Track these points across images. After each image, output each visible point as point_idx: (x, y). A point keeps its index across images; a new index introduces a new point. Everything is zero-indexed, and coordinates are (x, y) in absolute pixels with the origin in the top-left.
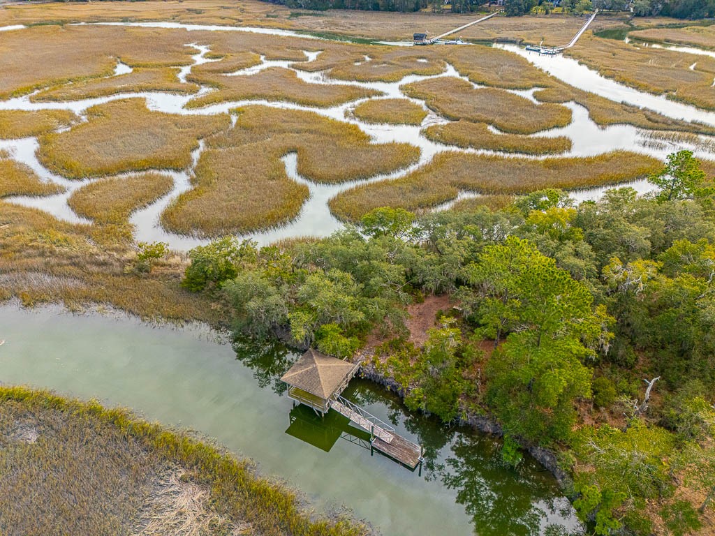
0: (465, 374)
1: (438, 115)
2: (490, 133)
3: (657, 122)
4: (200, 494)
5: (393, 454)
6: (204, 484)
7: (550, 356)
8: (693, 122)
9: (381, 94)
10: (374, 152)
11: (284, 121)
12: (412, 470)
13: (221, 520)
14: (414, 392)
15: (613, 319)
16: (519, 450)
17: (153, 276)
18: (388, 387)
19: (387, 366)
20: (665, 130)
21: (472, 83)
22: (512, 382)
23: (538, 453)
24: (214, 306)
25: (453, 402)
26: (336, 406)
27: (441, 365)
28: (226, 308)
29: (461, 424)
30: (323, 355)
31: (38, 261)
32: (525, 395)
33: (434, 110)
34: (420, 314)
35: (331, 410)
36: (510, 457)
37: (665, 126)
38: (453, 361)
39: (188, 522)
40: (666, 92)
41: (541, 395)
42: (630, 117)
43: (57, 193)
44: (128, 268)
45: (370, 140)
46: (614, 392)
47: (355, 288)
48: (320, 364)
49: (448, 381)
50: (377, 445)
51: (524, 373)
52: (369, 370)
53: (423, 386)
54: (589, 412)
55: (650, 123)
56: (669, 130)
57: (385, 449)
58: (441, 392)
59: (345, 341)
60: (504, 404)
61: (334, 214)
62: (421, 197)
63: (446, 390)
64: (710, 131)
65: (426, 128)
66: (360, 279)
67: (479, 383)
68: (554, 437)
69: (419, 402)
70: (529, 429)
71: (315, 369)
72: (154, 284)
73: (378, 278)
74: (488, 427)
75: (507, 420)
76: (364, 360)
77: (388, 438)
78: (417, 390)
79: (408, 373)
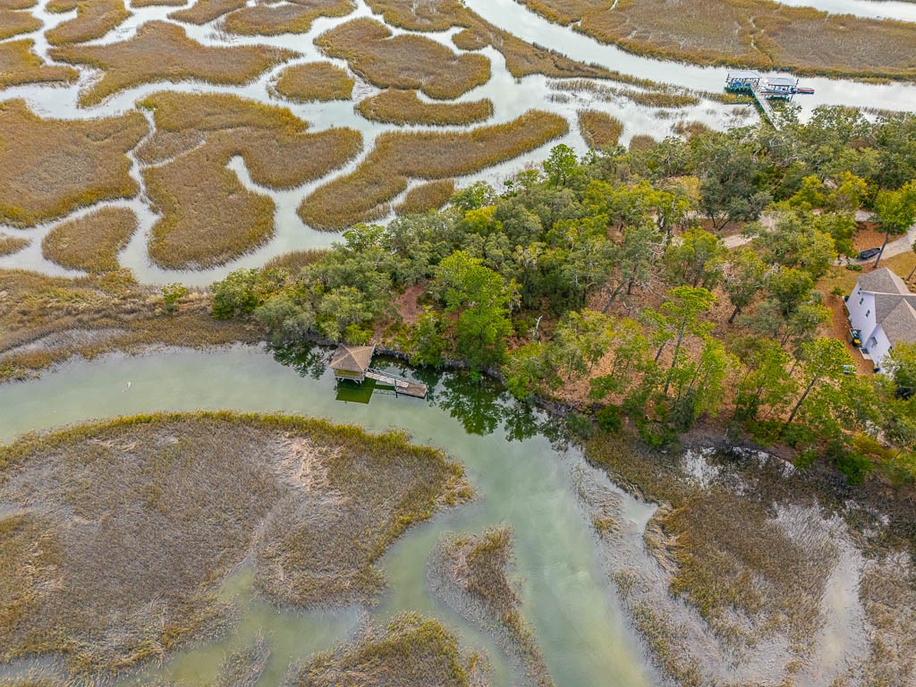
0: (443, 337)
1: (365, 82)
2: (420, 103)
3: (562, 69)
4: (305, 441)
5: (411, 393)
6: (304, 436)
7: (487, 319)
8: (592, 66)
9: (296, 55)
10: (318, 144)
11: (209, 114)
12: (423, 398)
13: (324, 449)
14: (414, 354)
15: (520, 286)
16: (480, 372)
17: (182, 313)
18: (397, 356)
19: (393, 343)
20: (570, 77)
21: (389, 27)
22: (470, 336)
23: (490, 371)
24: (248, 327)
25: (439, 355)
26: (368, 375)
27: (428, 335)
28: (258, 327)
29: (446, 367)
30: (351, 345)
31: (69, 320)
32: (478, 342)
33: (360, 76)
34: (405, 302)
35: (366, 378)
36: (475, 376)
37: (568, 73)
38: (434, 331)
39: (305, 455)
40: (572, 22)
41: (486, 340)
42: (541, 64)
43: (21, 247)
44: (158, 311)
45: (307, 127)
46: (527, 327)
47: (360, 295)
48: (352, 352)
49: (434, 344)
50: (400, 390)
51: (475, 330)
52: (382, 348)
53: (420, 350)
54: (515, 342)
55: (557, 71)
56: (572, 77)
57: (405, 391)
58: (431, 351)
59: (364, 334)
60: (468, 350)
61: (306, 222)
62: (375, 191)
63: (433, 349)
64: (604, 74)
65: (358, 103)
66: (361, 289)
67: (452, 340)
68: (497, 361)
69: (419, 360)
70: (483, 360)
71: (350, 356)
72: (187, 320)
73: (374, 286)
74: (462, 365)
75: (471, 357)
76: (377, 343)
77: (405, 385)
78: (416, 353)
79: (407, 344)
